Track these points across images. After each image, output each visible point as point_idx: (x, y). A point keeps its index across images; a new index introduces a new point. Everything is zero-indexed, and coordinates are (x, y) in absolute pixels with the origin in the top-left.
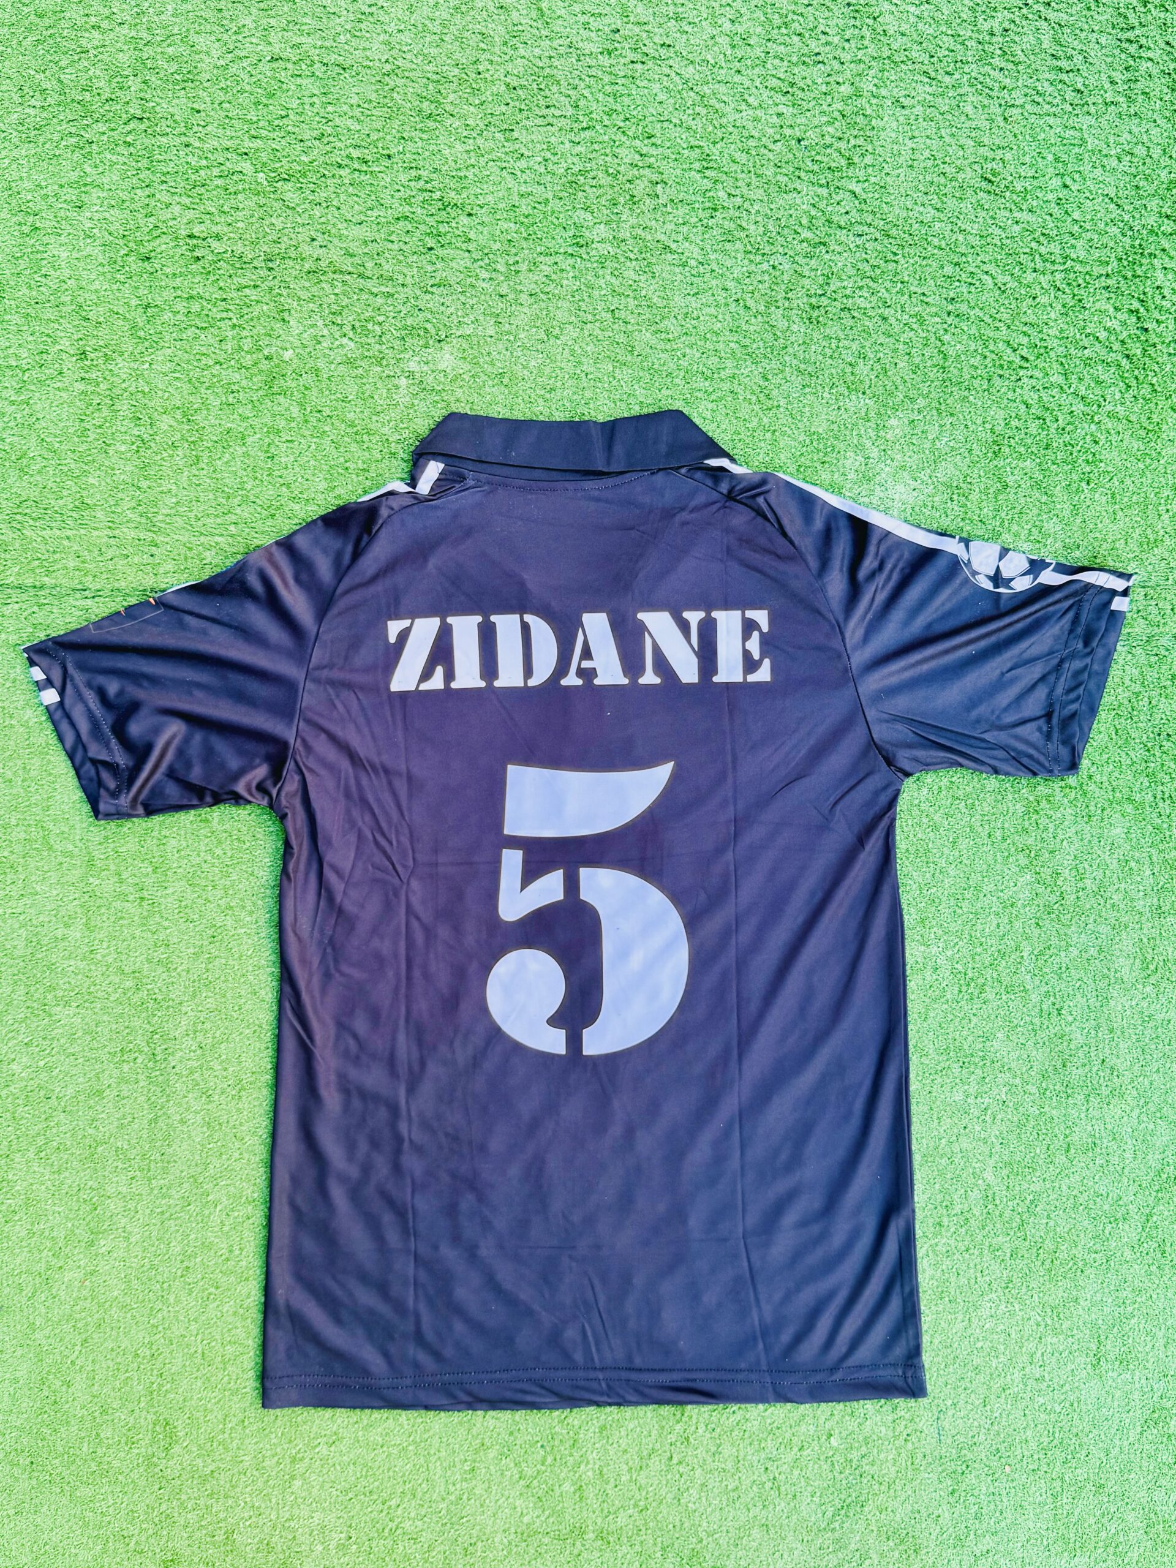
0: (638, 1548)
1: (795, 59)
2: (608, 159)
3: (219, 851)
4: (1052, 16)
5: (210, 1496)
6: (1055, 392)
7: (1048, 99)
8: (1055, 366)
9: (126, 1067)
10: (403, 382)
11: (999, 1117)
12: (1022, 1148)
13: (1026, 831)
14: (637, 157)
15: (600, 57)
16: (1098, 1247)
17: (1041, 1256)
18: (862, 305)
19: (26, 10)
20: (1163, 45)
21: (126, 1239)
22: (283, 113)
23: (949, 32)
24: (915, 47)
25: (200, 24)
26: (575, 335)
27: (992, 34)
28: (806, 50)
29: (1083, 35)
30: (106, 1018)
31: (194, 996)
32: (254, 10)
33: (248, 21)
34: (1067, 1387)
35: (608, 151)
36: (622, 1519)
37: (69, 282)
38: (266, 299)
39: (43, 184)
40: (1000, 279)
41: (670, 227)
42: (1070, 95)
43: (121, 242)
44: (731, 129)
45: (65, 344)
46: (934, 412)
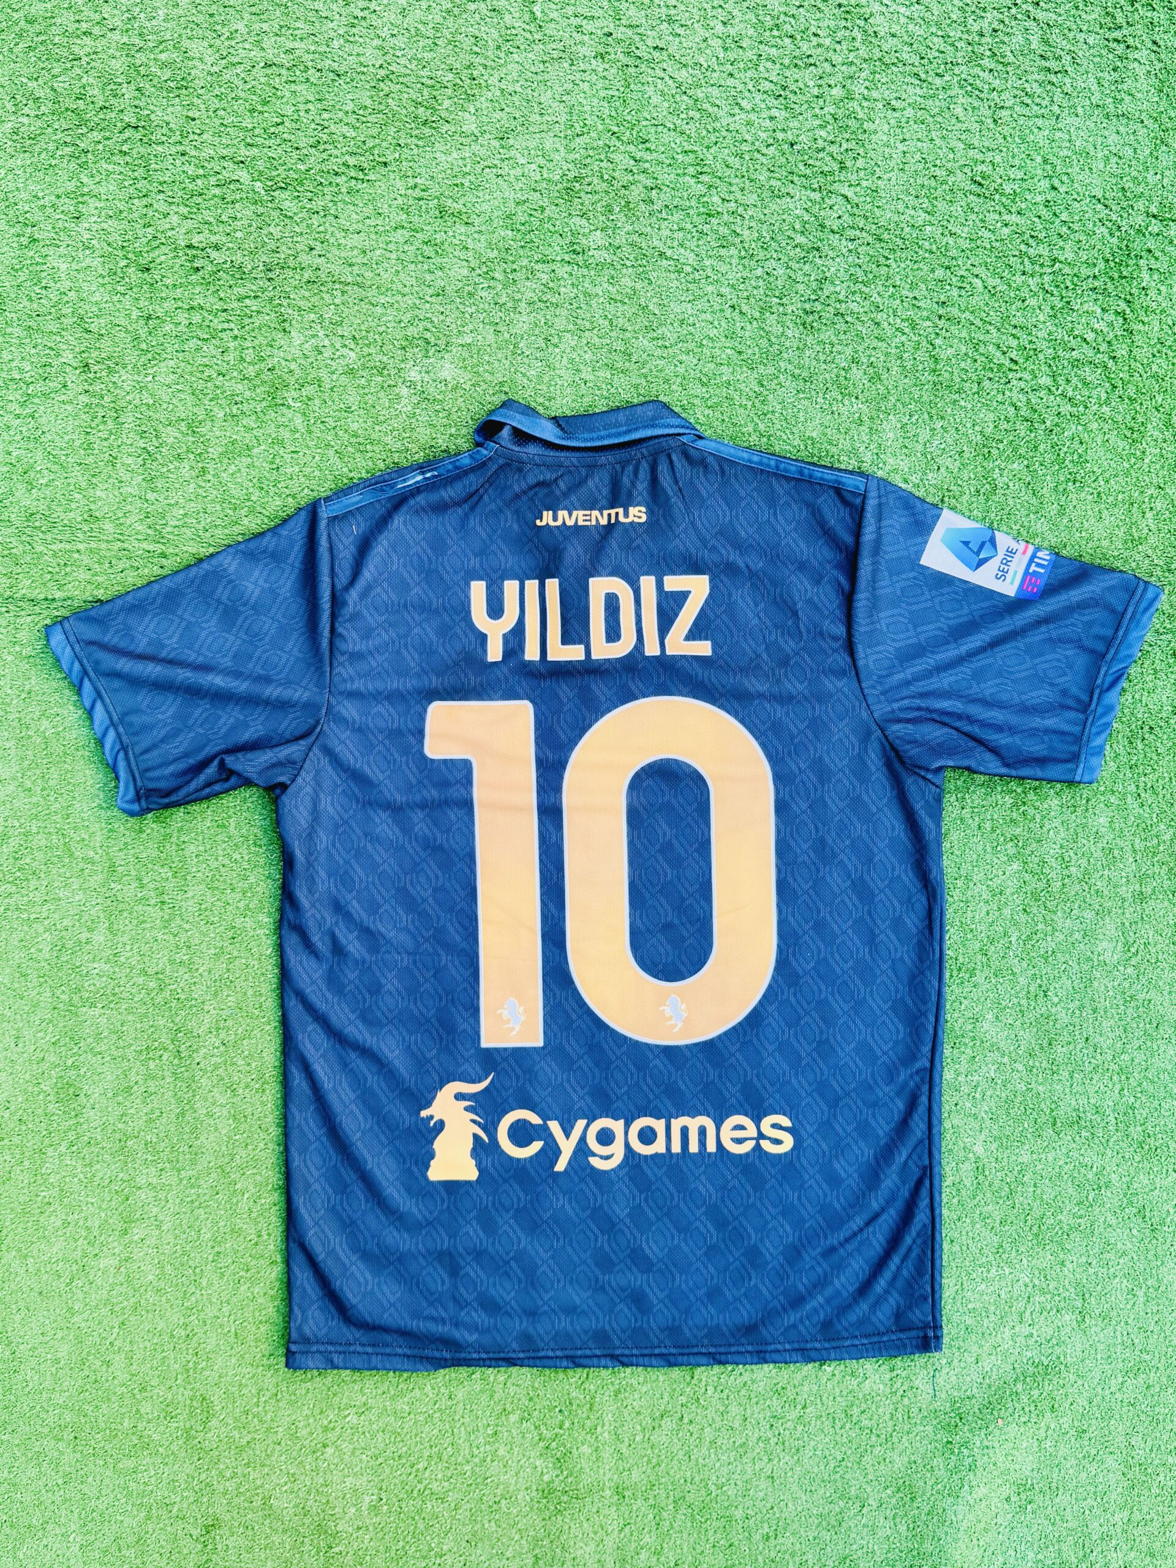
0: (652, 1502)
1: (787, 62)
2: (604, 164)
3: (236, 856)
4: (1041, 15)
5: (248, 1465)
6: (1043, 394)
7: (1038, 100)
8: (1044, 368)
9: (152, 1065)
10: (404, 391)
11: (988, 1093)
12: (1011, 1123)
13: (1012, 820)
14: (632, 162)
15: (593, 61)
16: (1082, 1212)
17: (1029, 1223)
18: (856, 310)
19: (16, 15)
20: (1150, 45)
21: (159, 1227)
22: (279, 120)
23: (940, 33)
24: (906, 48)
25: (192, 30)
26: (573, 343)
27: (982, 35)
28: (797, 53)
29: (1071, 35)
30: (130, 1018)
31: (216, 994)
32: (246, 16)
33: (240, 26)
34: (1054, 1341)
35: (603, 157)
36: (635, 1475)
37: (70, 294)
38: (266, 310)
39: (40, 195)
40: (991, 282)
41: (666, 233)
42: (1058, 97)
43: (120, 253)
44: (724, 133)
45: (68, 357)
46: (926, 416)
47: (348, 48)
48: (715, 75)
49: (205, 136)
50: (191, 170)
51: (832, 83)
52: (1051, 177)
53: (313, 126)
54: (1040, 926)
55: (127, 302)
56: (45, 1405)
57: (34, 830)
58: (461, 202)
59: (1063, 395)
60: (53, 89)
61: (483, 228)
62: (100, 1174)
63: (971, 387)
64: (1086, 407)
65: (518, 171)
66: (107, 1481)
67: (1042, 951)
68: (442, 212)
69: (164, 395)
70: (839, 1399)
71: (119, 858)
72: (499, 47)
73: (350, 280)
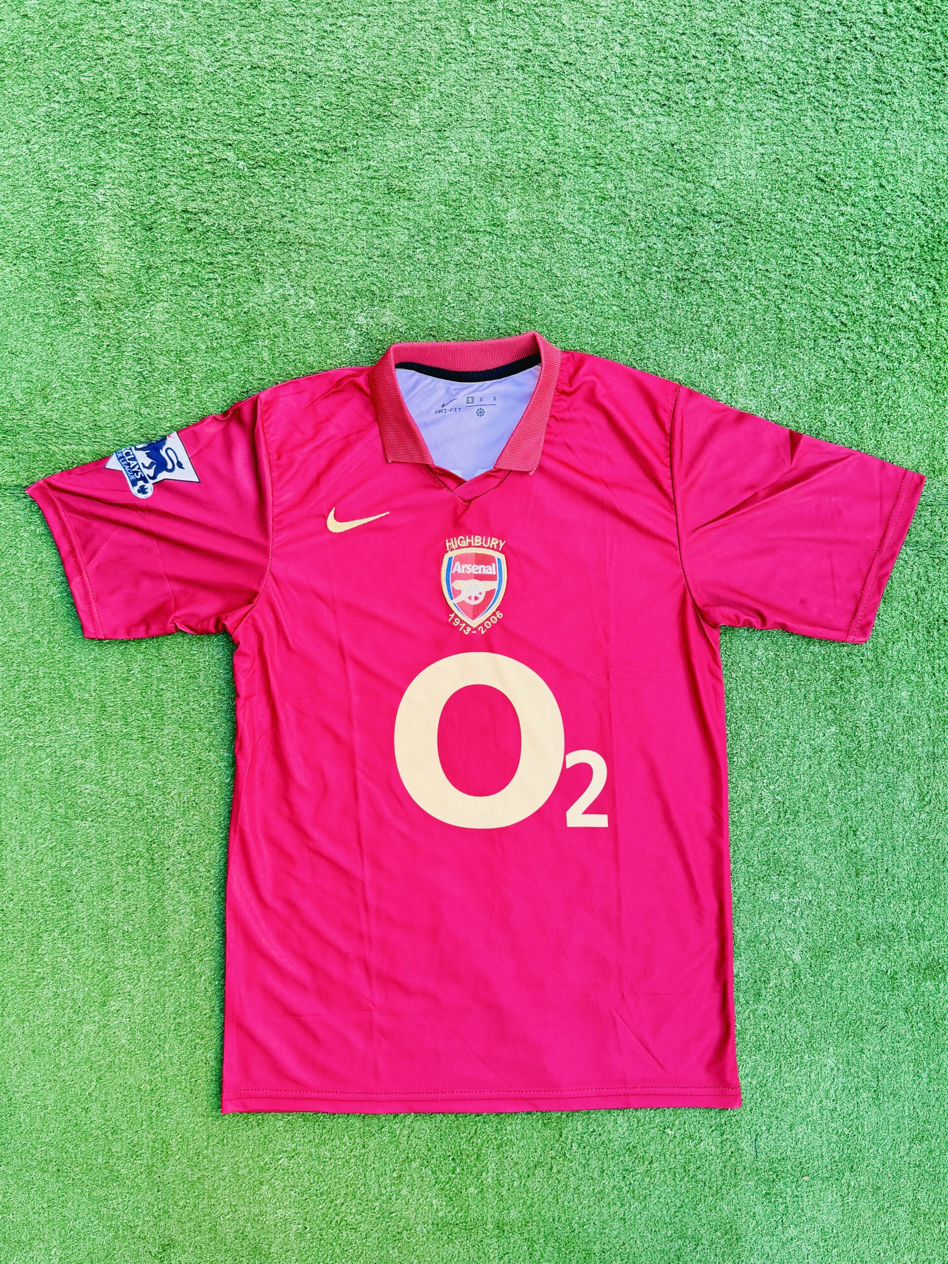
47: (318, 55)
48: (613, 86)
49: (201, 123)
50: (188, 149)
51: (707, 96)
52: (880, 177)
53: (288, 117)
54: (853, 778)
55: (133, 255)
56: (34, 1143)
57: (41, 675)
58: (406, 181)
59: (882, 353)
60: (79, 82)
61: (422, 203)
62: (86, 956)
63: (808, 344)
64: (900, 363)
65: (452, 158)
66: (83, 1206)
67: (853, 799)
68: (390, 188)
69: (158, 329)
70: (679, 1157)
71: (109, 700)
72: (440, 58)
73: (313, 241)
